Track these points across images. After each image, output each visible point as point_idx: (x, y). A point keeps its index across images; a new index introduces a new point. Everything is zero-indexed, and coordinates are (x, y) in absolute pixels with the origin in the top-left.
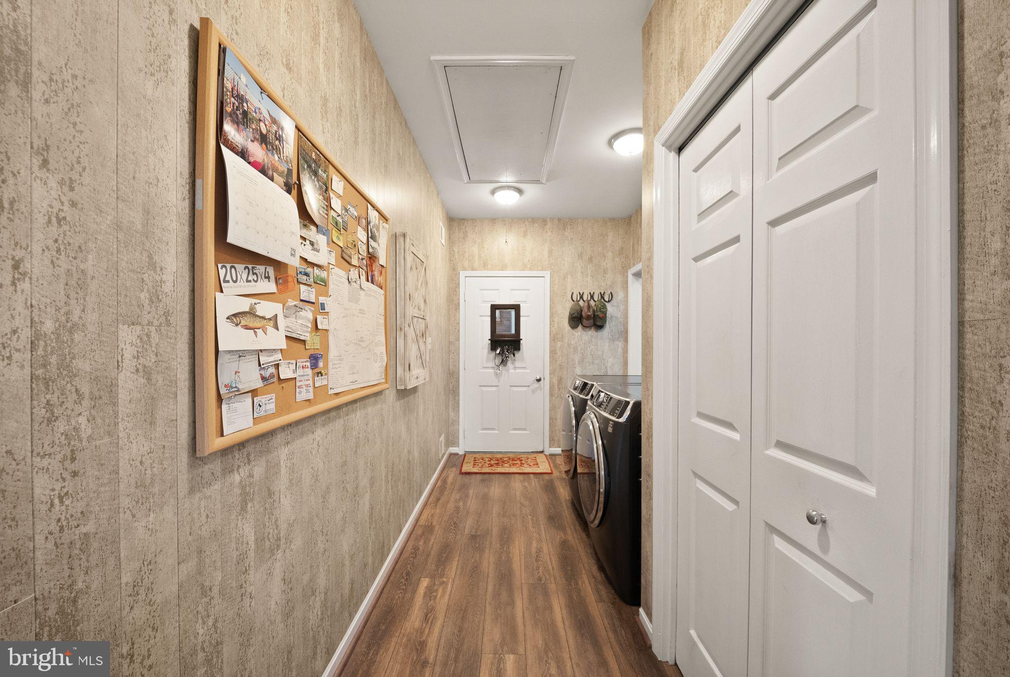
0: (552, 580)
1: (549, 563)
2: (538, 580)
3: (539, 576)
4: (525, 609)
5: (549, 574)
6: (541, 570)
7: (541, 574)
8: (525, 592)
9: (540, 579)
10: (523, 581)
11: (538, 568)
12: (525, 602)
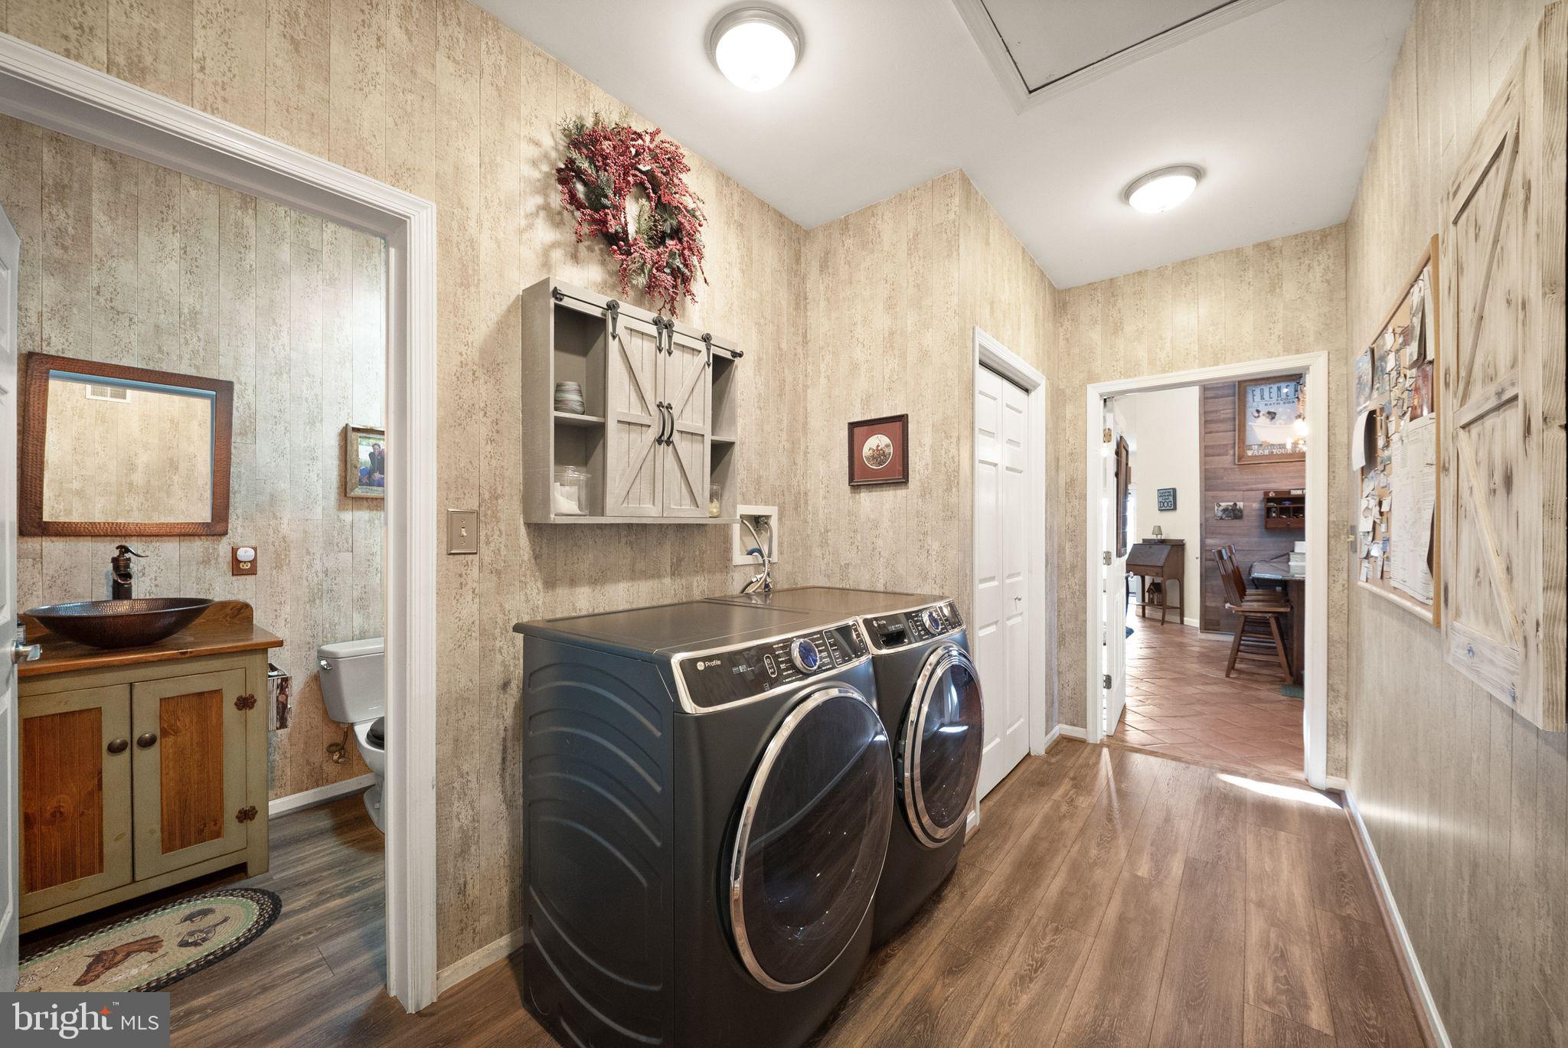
0: (1035, 920)
1: (1019, 948)
2: (1061, 931)
3: (1055, 934)
4: (1105, 905)
5: (1034, 930)
6: (1046, 943)
7: (1049, 938)
8: (1094, 924)
9: (1057, 931)
10: (1090, 940)
11: (1049, 949)
12: (1101, 913)
